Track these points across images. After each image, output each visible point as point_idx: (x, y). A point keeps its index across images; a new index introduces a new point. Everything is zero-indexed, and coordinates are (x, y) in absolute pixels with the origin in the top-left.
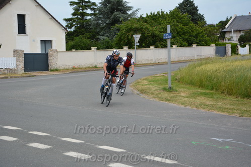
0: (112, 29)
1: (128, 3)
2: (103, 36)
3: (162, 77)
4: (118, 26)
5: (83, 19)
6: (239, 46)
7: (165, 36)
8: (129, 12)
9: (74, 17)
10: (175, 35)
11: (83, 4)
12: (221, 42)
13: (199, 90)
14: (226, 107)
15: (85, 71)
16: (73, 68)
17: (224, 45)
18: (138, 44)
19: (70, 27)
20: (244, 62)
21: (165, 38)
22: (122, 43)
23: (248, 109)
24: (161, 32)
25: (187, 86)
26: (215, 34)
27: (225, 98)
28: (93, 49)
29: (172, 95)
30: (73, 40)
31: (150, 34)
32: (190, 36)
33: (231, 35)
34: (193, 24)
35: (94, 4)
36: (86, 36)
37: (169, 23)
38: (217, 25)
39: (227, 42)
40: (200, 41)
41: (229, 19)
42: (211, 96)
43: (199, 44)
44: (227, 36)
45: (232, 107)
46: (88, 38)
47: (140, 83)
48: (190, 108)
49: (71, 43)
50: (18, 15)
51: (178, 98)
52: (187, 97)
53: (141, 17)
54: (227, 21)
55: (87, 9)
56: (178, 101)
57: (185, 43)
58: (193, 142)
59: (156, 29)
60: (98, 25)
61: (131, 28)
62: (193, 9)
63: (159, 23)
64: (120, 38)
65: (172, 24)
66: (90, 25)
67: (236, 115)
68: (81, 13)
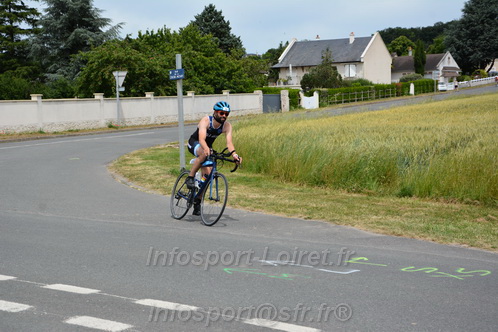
0: (72, 60)
1: (101, 11)
2: (54, 72)
3: (168, 151)
4: (83, 54)
5: (12, 40)
6: (302, 94)
7: (173, 74)
8: (104, 29)
10: (190, 72)
11: (12, 10)
12: (271, 86)
14: (283, 202)
15: (20, 140)
17: (277, 92)
18: (123, 89)
20: (310, 122)
21: (172, 77)
22: (91, 86)
23: (319, 206)
24: (165, 67)
26: (261, 72)
27: (281, 186)
28: (34, 97)
31: (145, 71)
32: (218, 75)
33: (288, 75)
34: (222, 54)
35: (33, 11)
36: (19, 73)
37: (180, 51)
38: (264, 55)
39: (282, 85)
40: (236, 83)
41: (284, 45)
42: (257, 183)
43: (234, 90)
44: (282, 76)
45: (292, 202)
46: (24, 77)
47: (127, 163)
48: (220, 206)
53: (128, 39)
54: (281, 49)
55: (20, 21)
57: (209, 88)
58: (226, 269)
59: (155, 61)
60: (43, 52)
61: (108, 59)
62: (222, 26)
63: (162, 49)
64: (88, 77)
65: (184, 53)
66: (29, 51)
67: (300, 216)
68: (8, 28)
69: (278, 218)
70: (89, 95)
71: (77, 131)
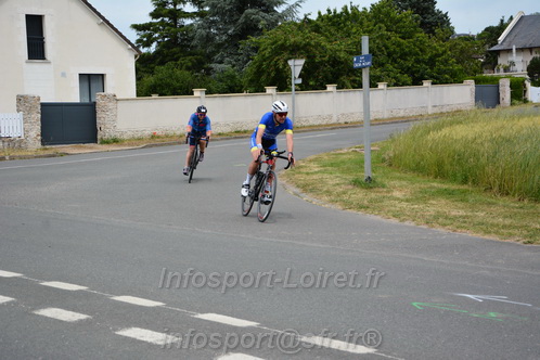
0: (241, 46)
2: (221, 62)
3: (352, 156)
4: (254, 39)
5: (175, 26)
6: (528, 84)
7: (357, 62)
8: (280, 9)
9: (155, 21)
10: (382, 59)
12: (487, 74)
13: (435, 184)
14: (495, 222)
16: (153, 136)
17: (495, 82)
18: (300, 81)
19: (148, 44)
20: (538, 120)
21: (356, 65)
22: (263, 78)
24: (350, 53)
25: (409, 175)
26: (474, 56)
27: (494, 201)
28: (197, 92)
29: (373, 195)
30: (152, 73)
31: (326, 58)
32: (418, 61)
33: (510, 59)
34: (423, 34)
36: (182, 65)
37: (370, 32)
38: (479, 35)
39: (502, 73)
40: (440, 72)
41: (506, 21)
42: (462, 197)
43: (438, 80)
44: (502, 61)
45: (508, 222)
46: (188, 69)
47: (302, 170)
48: (413, 224)
49: (150, 80)
50: (27, 16)
51: (386, 203)
52: (407, 201)
53: (307, 21)
54: (502, 26)
55: (184, 3)
56: (387, 209)
57: (406, 78)
58: (415, 304)
59: (338, 47)
60: (209, 39)
61: (282, 45)
63: (346, 32)
64: (259, 67)
65: (375, 35)
66: (193, 38)
67: (518, 239)
68: (171, 11)
69: (488, 241)
70: (260, 89)
71: (245, 132)
